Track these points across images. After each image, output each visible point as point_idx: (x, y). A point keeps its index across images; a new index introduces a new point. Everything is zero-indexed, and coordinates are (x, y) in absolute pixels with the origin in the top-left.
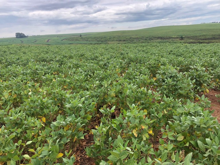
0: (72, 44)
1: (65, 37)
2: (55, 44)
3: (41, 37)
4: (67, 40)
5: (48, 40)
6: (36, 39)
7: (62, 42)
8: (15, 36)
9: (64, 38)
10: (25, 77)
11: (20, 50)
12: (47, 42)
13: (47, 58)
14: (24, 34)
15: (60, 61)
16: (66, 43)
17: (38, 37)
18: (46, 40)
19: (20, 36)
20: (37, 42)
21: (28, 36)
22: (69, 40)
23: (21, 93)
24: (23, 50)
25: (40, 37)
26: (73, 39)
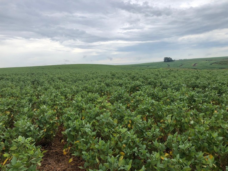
0: (224, 68)
1: (215, 60)
2: (203, 68)
3: (188, 61)
4: (217, 64)
5: (195, 64)
6: (182, 63)
7: (211, 66)
8: (163, 61)
9: (214, 62)
10: (182, 102)
11: (169, 74)
12: (194, 66)
13: (200, 84)
14: (171, 58)
15: (218, 89)
16: (215, 67)
17: (185, 61)
18: (193, 64)
19: (168, 60)
20: (182, 66)
21: (175, 60)
22: (220, 64)
23: (181, 120)
24: (173, 74)
25: (186, 61)
26: (225, 63)
